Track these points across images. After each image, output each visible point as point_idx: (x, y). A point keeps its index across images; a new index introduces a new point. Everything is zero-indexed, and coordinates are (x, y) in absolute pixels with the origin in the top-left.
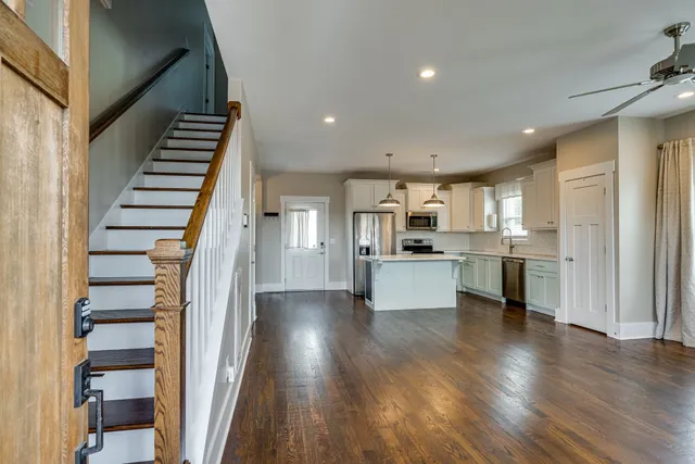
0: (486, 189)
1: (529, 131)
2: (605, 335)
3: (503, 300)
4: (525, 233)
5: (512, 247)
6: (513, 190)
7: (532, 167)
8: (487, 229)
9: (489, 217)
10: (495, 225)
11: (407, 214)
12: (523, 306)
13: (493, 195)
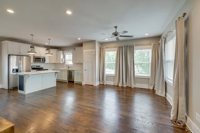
0: (61, 51)
1: (79, 39)
2: (93, 85)
3: (68, 82)
4: (72, 64)
5: (68, 67)
6: (69, 53)
7: (76, 48)
8: (61, 63)
9: (62, 59)
10: (63, 61)
11: (34, 57)
12: (73, 82)
13: (63, 53)
